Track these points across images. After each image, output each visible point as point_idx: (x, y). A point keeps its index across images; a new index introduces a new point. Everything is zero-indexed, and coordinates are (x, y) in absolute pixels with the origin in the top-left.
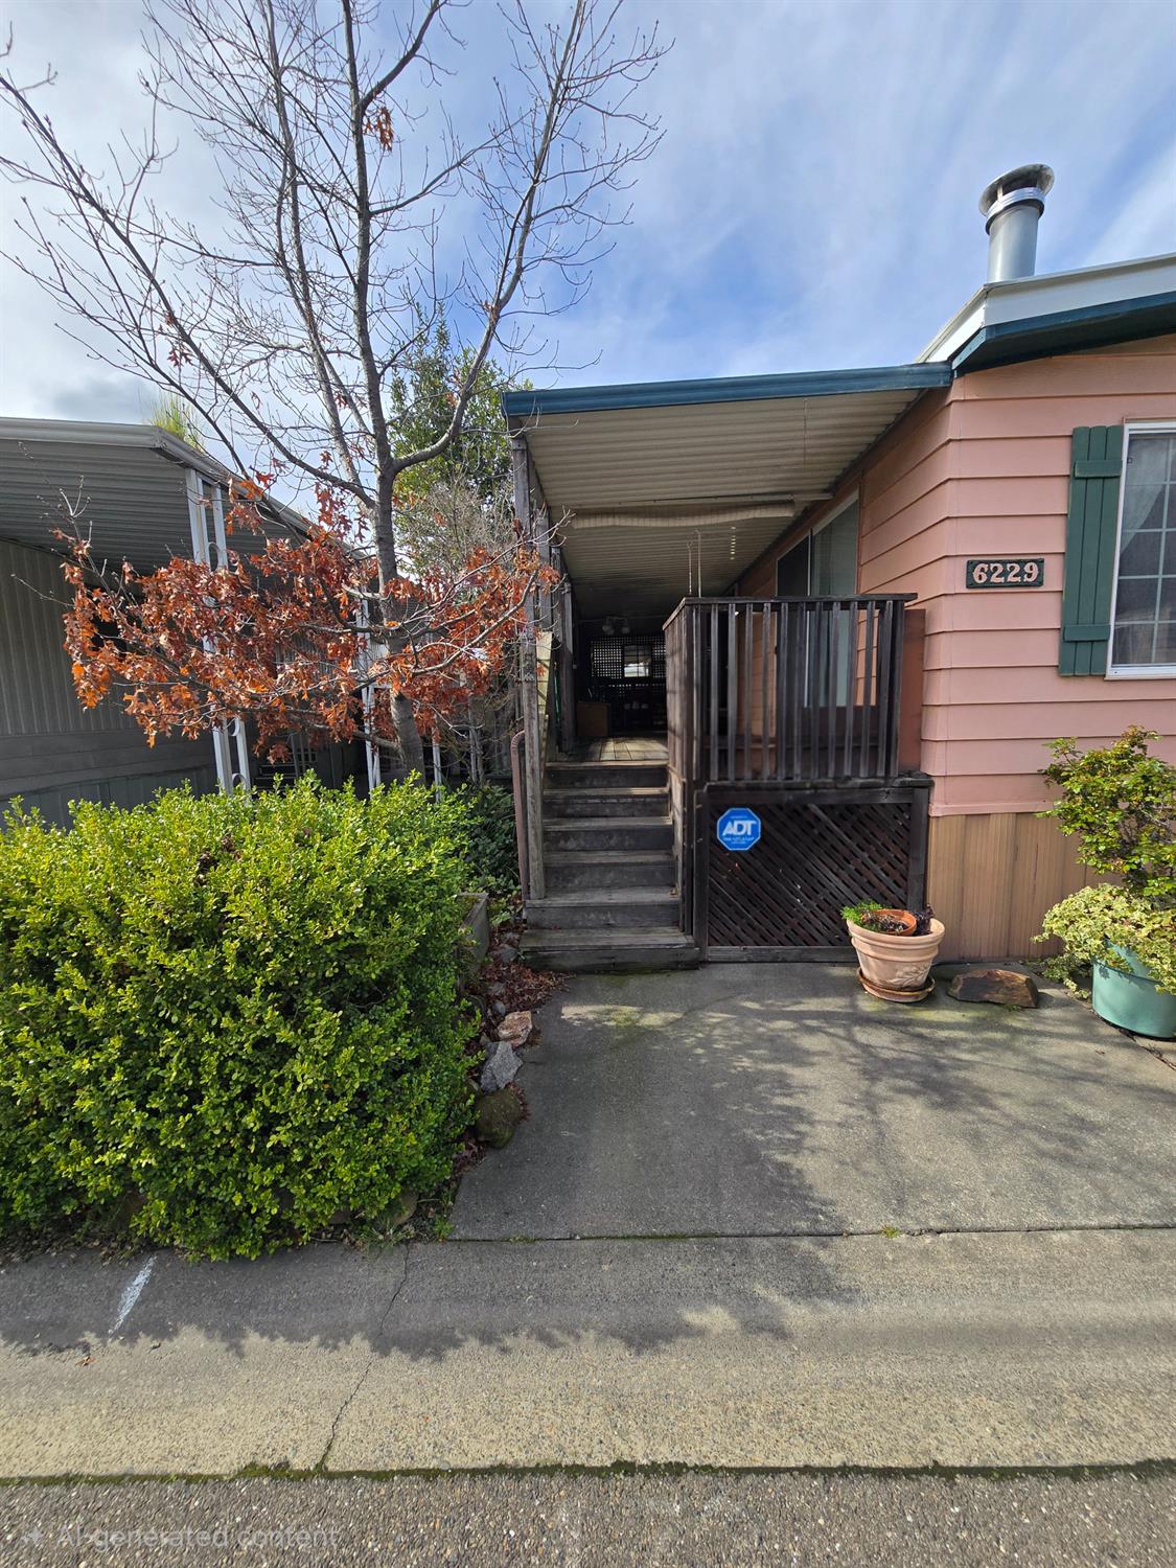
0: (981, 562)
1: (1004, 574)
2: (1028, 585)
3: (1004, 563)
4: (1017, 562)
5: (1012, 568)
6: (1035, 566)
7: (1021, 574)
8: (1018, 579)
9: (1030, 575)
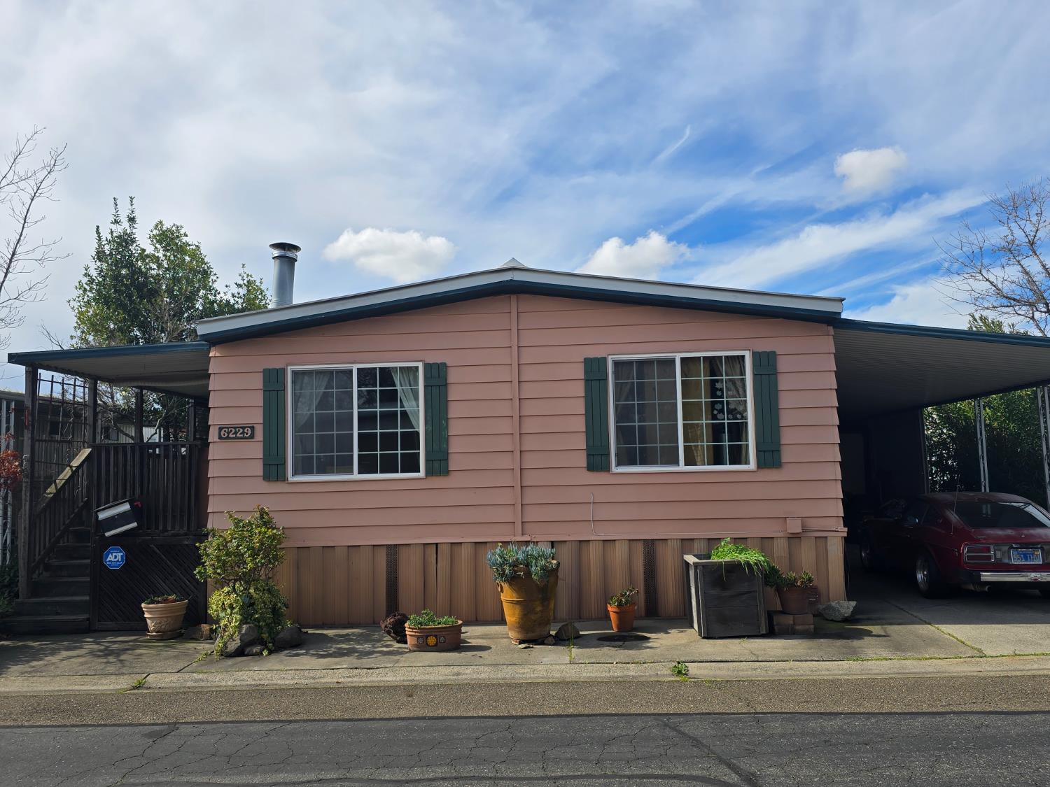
0: (225, 428)
1: (236, 433)
2: (246, 438)
3: (235, 428)
4: (241, 427)
5: (239, 430)
6: (249, 430)
7: (243, 433)
8: (242, 435)
9: (247, 434)
